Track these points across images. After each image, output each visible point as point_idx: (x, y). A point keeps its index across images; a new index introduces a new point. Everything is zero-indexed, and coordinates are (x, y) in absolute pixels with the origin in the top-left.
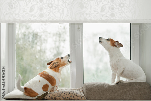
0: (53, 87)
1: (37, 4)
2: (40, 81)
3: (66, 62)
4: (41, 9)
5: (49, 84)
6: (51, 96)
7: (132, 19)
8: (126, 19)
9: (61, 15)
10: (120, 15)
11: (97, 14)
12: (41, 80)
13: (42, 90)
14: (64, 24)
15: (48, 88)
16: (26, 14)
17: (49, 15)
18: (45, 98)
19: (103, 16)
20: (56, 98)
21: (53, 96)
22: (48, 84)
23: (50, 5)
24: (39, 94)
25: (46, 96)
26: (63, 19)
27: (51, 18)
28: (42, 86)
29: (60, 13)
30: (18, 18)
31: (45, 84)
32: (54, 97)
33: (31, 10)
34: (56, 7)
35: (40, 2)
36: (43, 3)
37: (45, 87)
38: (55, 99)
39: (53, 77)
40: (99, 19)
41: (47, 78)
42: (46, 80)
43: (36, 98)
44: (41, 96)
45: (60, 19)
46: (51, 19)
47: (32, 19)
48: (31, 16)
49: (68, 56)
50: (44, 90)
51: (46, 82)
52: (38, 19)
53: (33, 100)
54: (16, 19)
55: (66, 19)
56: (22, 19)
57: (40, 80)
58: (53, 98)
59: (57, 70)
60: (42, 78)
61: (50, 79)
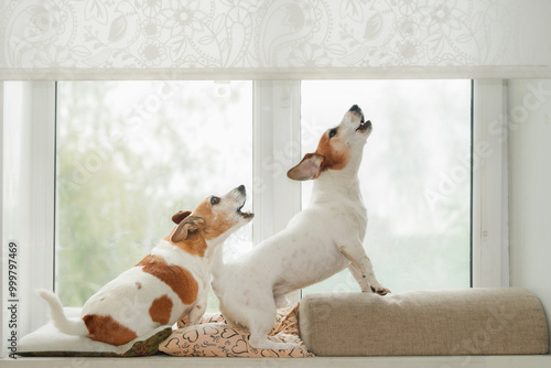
0: (188, 306)
1: (136, 13)
2: (140, 288)
3: (232, 215)
4: (151, 29)
5: (174, 297)
6: (182, 342)
7: (477, 64)
8: (456, 64)
9: (221, 51)
10: (435, 48)
11: (352, 45)
12: (143, 283)
13: (148, 320)
14: (234, 83)
15: (170, 311)
16: (96, 47)
17: (178, 50)
18: (162, 347)
19: (371, 53)
20: (201, 349)
21: (189, 343)
22: (169, 296)
23: (184, 16)
24: (138, 334)
25: (166, 342)
26: (228, 66)
27: (185, 62)
28: (149, 305)
29: (219, 45)
30: (69, 64)
31: (158, 295)
32: (192, 345)
33: (116, 33)
34: (205, 21)
35: (145, 5)
36: (158, 9)
37: (160, 309)
38: (195, 354)
39: (189, 273)
40: (358, 65)
41: (164, 274)
42: (163, 283)
43: (131, 351)
44: (148, 340)
45: (219, 65)
46: (186, 66)
47: (119, 63)
48: (115, 55)
49: (237, 194)
50: (154, 320)
51: (163, 289)
52: (138, 66)
53: (120, 356)
54: (61, 65)
55: (239, 65)
56: (80, 65)
57: (140, 281)
58: (191, 351)
59: (195, 247)
60: (148, 275)
61: (177, 280)
